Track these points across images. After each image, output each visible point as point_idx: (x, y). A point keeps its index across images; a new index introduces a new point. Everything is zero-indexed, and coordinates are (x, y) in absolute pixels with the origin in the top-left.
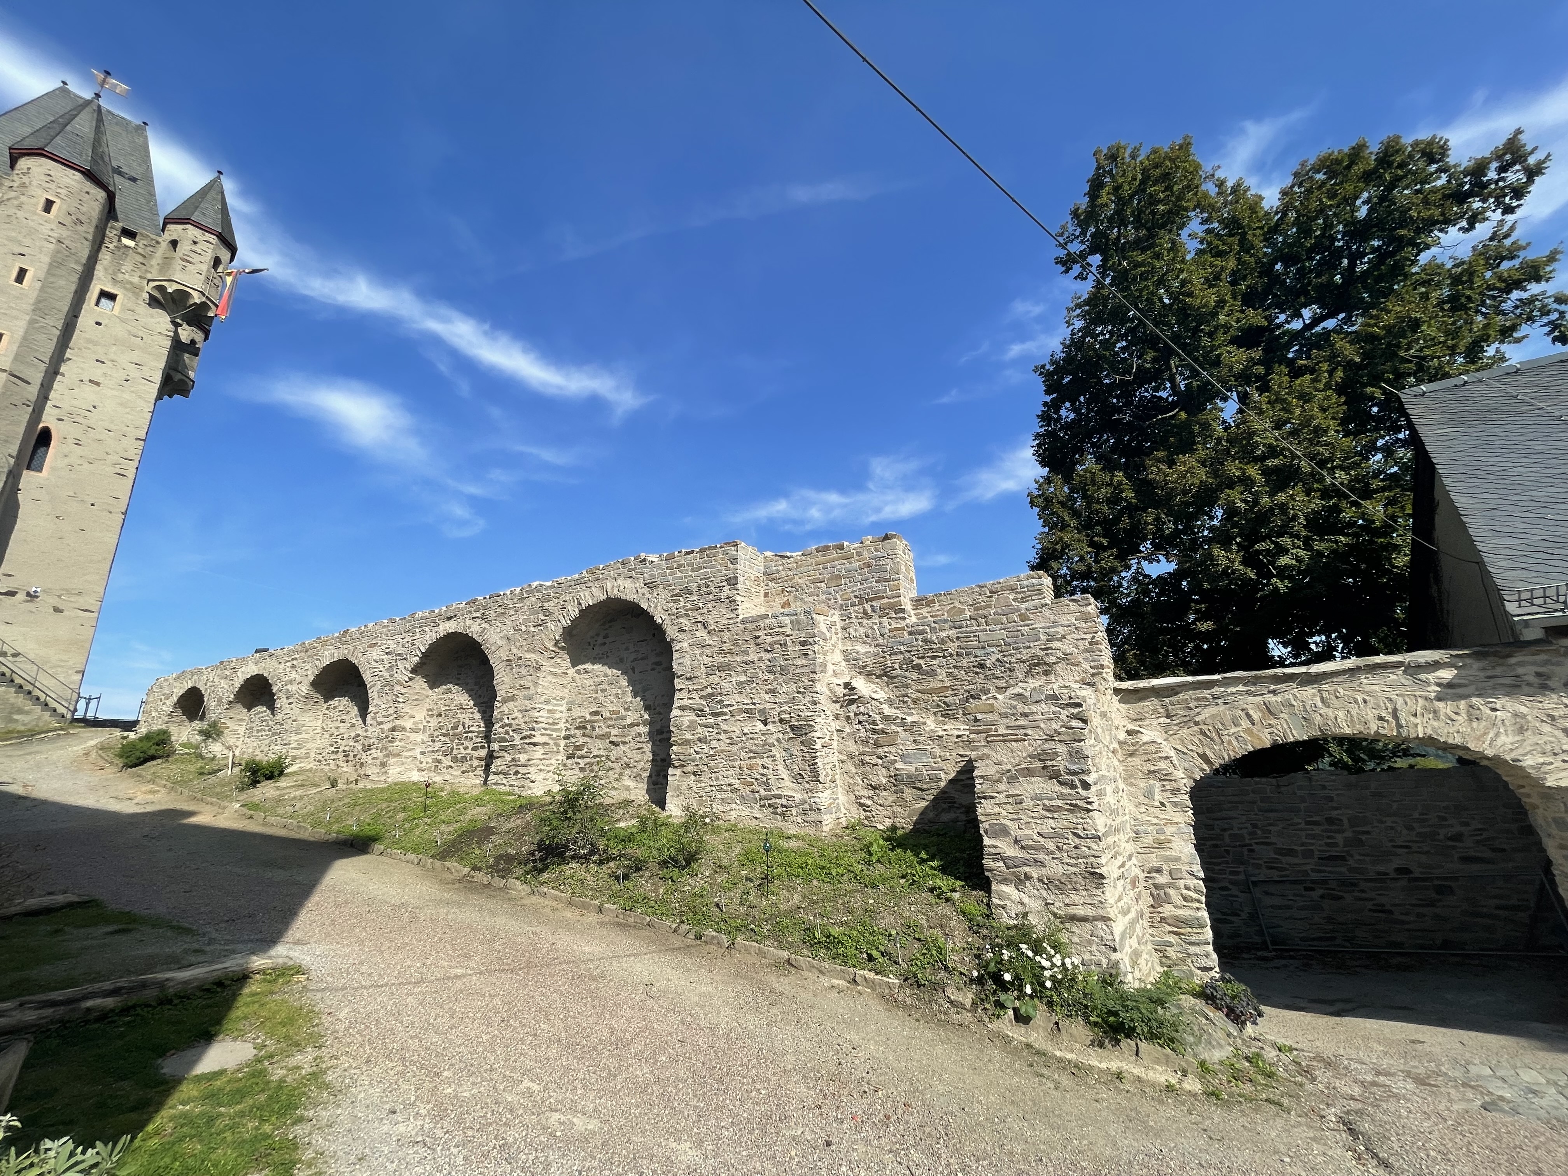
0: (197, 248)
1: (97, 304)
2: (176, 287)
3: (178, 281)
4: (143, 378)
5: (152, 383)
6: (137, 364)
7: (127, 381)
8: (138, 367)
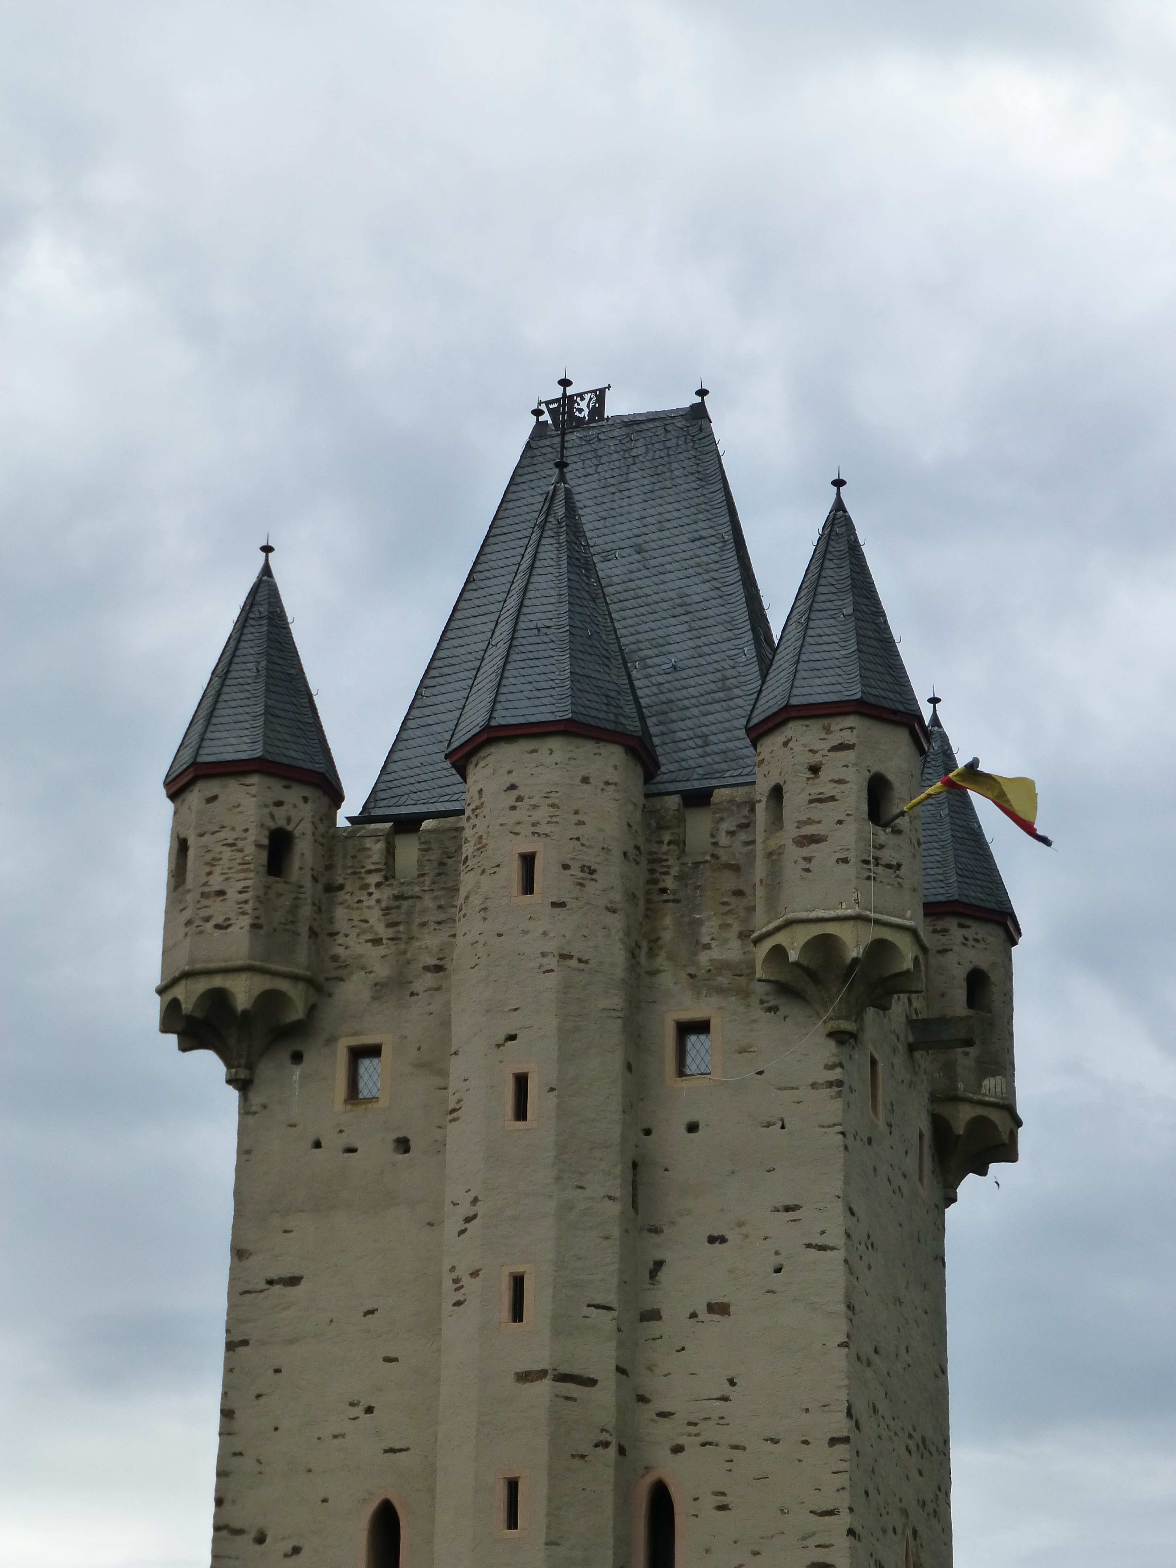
2: (804, 936)
3: (804, 915)
4: (809, 1246)
5: (829, 1253)
6: (787, 1209)
7: (778, 1270)
8: (791, 1215)
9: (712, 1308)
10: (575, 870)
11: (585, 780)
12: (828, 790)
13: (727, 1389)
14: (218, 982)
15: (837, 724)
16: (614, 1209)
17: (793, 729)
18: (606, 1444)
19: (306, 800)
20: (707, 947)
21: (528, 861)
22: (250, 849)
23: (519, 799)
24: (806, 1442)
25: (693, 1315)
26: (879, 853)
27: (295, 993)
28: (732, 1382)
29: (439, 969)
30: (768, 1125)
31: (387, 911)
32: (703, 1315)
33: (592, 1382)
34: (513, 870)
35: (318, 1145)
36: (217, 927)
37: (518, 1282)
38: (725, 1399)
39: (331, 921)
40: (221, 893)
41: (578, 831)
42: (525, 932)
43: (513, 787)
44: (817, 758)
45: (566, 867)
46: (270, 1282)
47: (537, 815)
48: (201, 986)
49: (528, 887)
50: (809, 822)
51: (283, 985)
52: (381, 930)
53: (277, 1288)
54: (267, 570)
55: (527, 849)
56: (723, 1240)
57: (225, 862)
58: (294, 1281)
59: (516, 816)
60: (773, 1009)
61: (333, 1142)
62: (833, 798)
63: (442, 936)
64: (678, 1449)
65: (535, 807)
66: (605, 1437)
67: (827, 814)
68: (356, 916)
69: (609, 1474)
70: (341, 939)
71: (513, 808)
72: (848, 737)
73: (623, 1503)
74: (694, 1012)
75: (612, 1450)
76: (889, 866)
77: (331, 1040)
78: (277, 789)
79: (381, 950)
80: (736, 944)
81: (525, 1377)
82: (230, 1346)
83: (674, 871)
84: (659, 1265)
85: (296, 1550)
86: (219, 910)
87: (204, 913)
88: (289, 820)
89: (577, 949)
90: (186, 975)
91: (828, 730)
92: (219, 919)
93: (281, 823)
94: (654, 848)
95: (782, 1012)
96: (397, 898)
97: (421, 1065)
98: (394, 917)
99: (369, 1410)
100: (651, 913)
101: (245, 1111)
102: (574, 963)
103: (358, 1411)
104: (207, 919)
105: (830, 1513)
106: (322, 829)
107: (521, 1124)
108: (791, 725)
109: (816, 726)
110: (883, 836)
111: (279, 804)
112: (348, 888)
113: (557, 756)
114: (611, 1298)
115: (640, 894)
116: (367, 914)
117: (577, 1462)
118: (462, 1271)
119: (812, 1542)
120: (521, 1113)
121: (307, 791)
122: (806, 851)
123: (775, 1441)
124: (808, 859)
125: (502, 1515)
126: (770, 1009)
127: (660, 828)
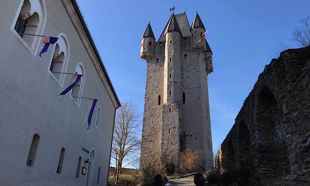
0: (197, 33)
1: (185, 58)
2: (195, 45)
7: (194, 74)
8: (195, 69)
13: (189, 84)
16: (179, 69)
17: (194, 29)
18: (179, 88)
20: (187, 48)
22: (148, 43)
25: (186, 78)
29: (164, 52)
30: (192, 62)
33: (177, 83)
37: (171, 75)
39: (155, 49)
41: (175, 39)
46: (150, 78)
49: (171, 43)
51: (151, 53)
54: (149, 23)
55: (171, 40)
56: (189, 71)
61: (155, 66)
64: (185, 89)
65: (172, 37)
72: (199, 29)
73: (181, 93)
74: (186, 54)
77: (155, 58)
79: (159, 51)
81: (171, 82)
88: (151, 41)
94: (182, 41)
97: (162, 60)
99: (158, 87)
101: (148, 64)
102: (175, 49)
105: (199, 94)
107: (171, 62)
112: (156, 46)
113: (173, 33)
114: (179, 76)
115: (181, 44)
116: (158, 48)
117: (176, 90)
118: (166, 74)
119: (197, 96)
122: (195, 38)
123: (194, 88)
126: (192, 53)
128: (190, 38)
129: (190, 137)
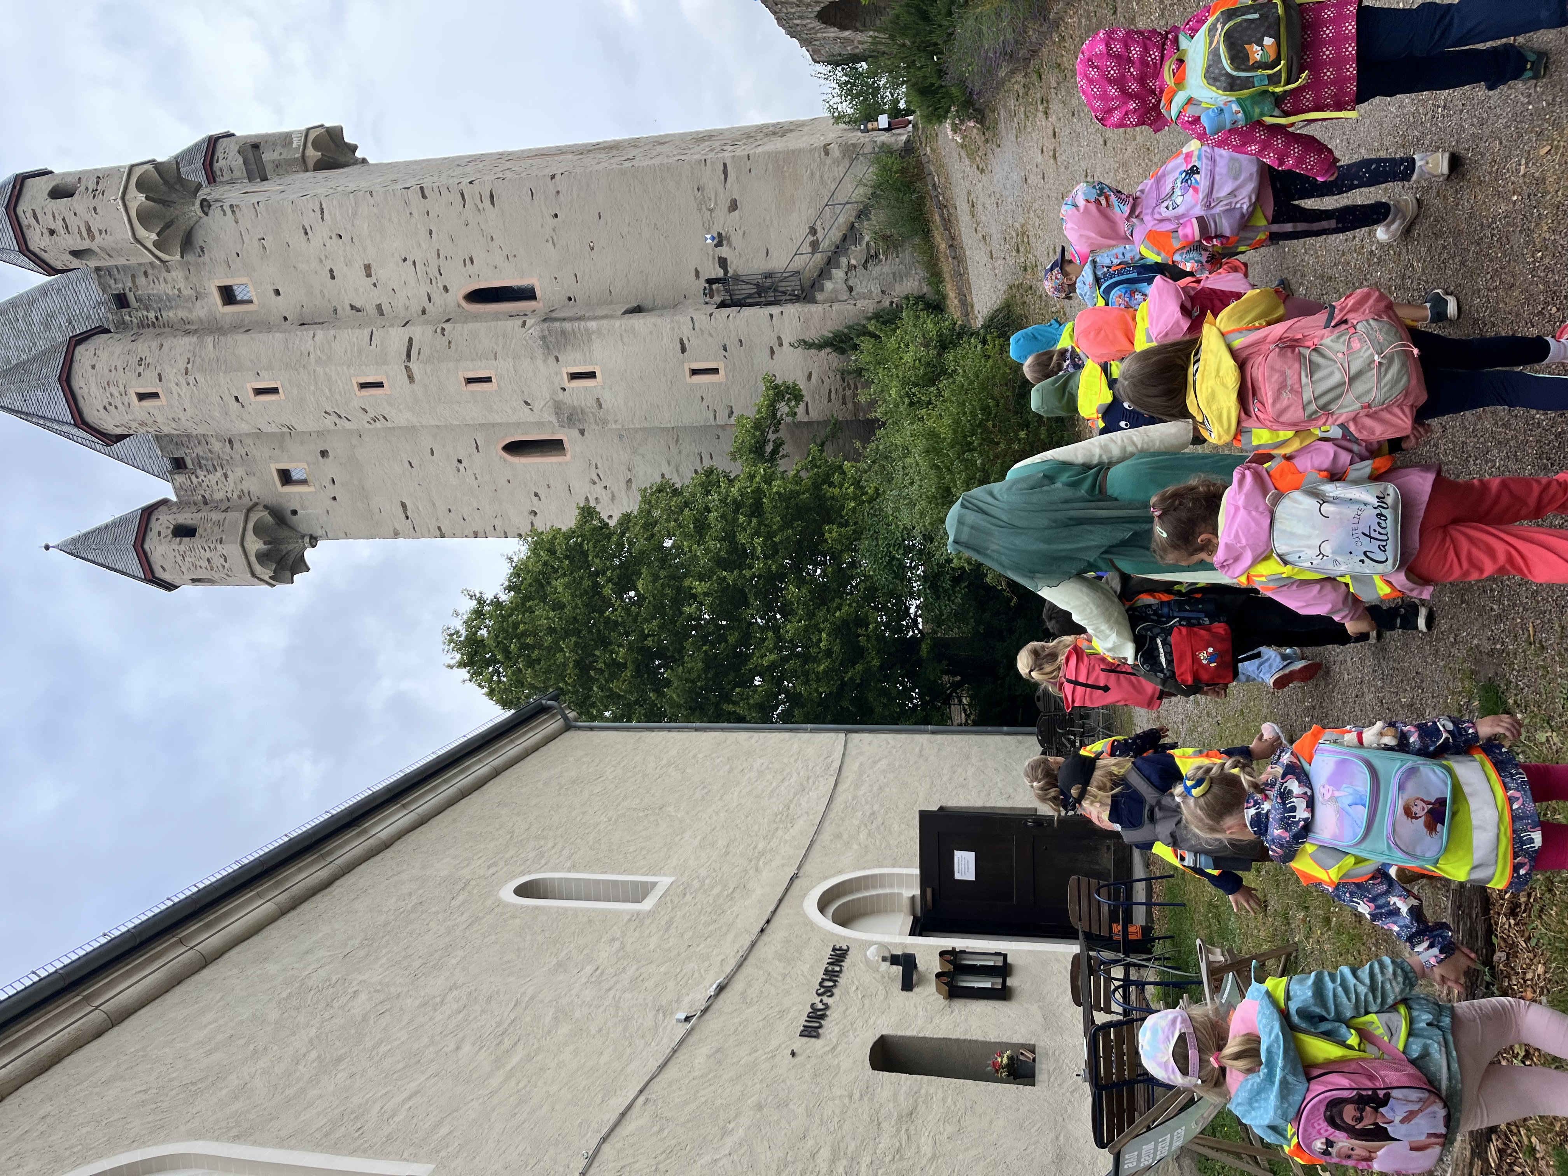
0: (59, 226)
1: (250, 302)
2: (142, 232)
3: (130, 233)
4: (323, 219)
5: (324, 206)
6: (306, 233)
7: (340, 237)
8: (309, 231)
9: (369, 275)
10: (141, 369)
11: (93, 367)
12: (60, 223)
13: (409, 263)
14: (253, 559)
15: (24, 222)
16: (320, 335)
17: (33, 247)
18: (443, 329)
19: (158, 519)
20: (179, 290)
21: (142, 397)
22: (182, 548)
23: (110, 404)
24: (428, 213)
25: (375, 285)
26: (90, 190)
27: (254, 517)
28: (405, 260)
29: (230, 441)
30: (264, 248)
31: (209, 472)
32: (373, 279)
33: (411, 339)
34: (147, 403)
35: (334, 498)
36: (226, 561)
37: (364, 386)
38: (414, 263)
39: (222, 500)
40: (208, 560)
41: (120, 369)
42: (179, 395)
43: (105, 408)
44: (45, 231)
45: (140, 374)
46: (407, 518)
47: (116, 394)
48: (258, 568)
49: (155, 395)
50: (80, 232)
51: (250, 525)
52: (219, 474)
53: (409, 514)
54: (56, 547)
55: (135, 399)
56: (331, 271)
57: (193, 559)
58: (404, 506)
59: (120, 406)
60: (202, 249)
61: (331, 491)
62: (64, 220)
63: (213, 441)
64: (446, 289)
65: (111, 395)
66: (439, 331)
67: (72, 222)
68: (215, 488)
69: (458, 326)
70: (229, 495)
71: (116, 407)
72: (29, 214)
73: (476, 317)
74: (216, 298)
75: (447, 326)
76: (98, 183)
77: (280, 495)
78: (152, 536)
79: (229, 473)
80: (174, 274)
81: (411, 378)
82: (443, 536)
83: (145, 313)
84: (352, 307)
85: (536, 495)
86: (218, 561)
87: (221, 568)
88: (168, 528)
89: (182, 365)
90: (253, 575)
91: (29, 226)
92: (222, 560)
93: (169, 531)
94: (135, 325)
95: (201, 243)
96: (201, 467)
97: (282, 448)
98: (211, 468)
99: (460, 461)
100: (169, 325)
101: (327, 537)
102: (189, 366)
103: (461, 467)
104: (224, 567)
105: (463, 195)
106: (175, 509)
107: (280, 390)
108: (32, 248)
109: (29, 234)
110: (82, 189)
111: (159, 534)
112: (202, 492)
113: (82, 384)
114: (366, 332)
115: (158, 331)
116: (214, 482)
117: (452, 345)
118: (367, 418)
119: (480, 206)
120: (274, 391)
121: (154, 518)
122: (97, 234)
123: (431, 233)
124: (100, 232)
125: (485, 385)
126: (203, 251)
127: (124, 323)
128: (109, 270)
129: (730, 244)
